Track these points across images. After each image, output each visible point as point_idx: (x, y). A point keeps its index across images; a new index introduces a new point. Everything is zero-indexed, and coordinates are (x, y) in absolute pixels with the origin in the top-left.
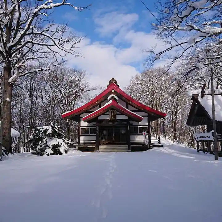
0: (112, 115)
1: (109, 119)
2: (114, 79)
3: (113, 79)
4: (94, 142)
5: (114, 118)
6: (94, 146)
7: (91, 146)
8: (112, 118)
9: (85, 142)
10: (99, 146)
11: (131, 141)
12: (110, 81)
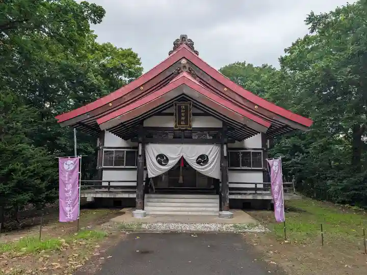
0: (180, 116)
1: (172, 125)
2: (186, 36)
3: (183, 38)
4: (135, 184)
5: (186, 122)
6: (134, 196)
7: (126, 196)
8: (179, 124)
9: (112, 184)
10: (146, 196)
12: (177, 40)
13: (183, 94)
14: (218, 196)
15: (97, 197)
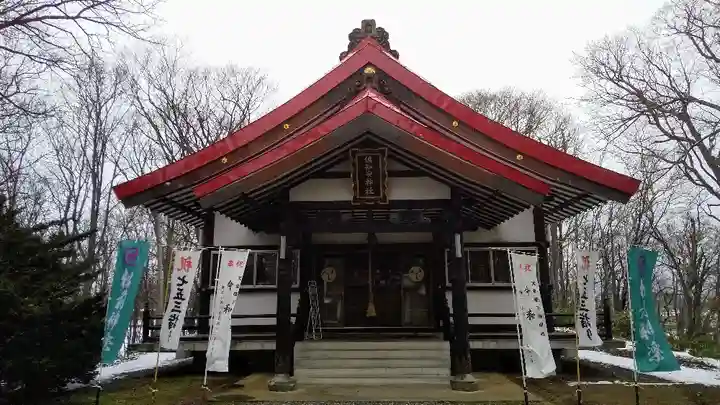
0: (363, 178)
1: (346, 195)
2: (373, 21)
3: (368, 24)
4: (273, 321)
5: (377, 193)
6: (271, 346)
7: (257, 346)
8: (362, 192)
10: (298, 346)
11: (472, 321)
12: (356, 31)
13: (368, 133)
14: (447, 345)
15: (197, 349)
